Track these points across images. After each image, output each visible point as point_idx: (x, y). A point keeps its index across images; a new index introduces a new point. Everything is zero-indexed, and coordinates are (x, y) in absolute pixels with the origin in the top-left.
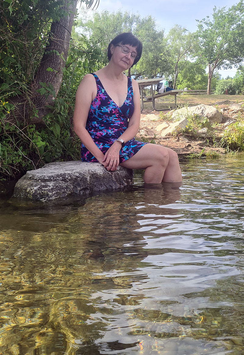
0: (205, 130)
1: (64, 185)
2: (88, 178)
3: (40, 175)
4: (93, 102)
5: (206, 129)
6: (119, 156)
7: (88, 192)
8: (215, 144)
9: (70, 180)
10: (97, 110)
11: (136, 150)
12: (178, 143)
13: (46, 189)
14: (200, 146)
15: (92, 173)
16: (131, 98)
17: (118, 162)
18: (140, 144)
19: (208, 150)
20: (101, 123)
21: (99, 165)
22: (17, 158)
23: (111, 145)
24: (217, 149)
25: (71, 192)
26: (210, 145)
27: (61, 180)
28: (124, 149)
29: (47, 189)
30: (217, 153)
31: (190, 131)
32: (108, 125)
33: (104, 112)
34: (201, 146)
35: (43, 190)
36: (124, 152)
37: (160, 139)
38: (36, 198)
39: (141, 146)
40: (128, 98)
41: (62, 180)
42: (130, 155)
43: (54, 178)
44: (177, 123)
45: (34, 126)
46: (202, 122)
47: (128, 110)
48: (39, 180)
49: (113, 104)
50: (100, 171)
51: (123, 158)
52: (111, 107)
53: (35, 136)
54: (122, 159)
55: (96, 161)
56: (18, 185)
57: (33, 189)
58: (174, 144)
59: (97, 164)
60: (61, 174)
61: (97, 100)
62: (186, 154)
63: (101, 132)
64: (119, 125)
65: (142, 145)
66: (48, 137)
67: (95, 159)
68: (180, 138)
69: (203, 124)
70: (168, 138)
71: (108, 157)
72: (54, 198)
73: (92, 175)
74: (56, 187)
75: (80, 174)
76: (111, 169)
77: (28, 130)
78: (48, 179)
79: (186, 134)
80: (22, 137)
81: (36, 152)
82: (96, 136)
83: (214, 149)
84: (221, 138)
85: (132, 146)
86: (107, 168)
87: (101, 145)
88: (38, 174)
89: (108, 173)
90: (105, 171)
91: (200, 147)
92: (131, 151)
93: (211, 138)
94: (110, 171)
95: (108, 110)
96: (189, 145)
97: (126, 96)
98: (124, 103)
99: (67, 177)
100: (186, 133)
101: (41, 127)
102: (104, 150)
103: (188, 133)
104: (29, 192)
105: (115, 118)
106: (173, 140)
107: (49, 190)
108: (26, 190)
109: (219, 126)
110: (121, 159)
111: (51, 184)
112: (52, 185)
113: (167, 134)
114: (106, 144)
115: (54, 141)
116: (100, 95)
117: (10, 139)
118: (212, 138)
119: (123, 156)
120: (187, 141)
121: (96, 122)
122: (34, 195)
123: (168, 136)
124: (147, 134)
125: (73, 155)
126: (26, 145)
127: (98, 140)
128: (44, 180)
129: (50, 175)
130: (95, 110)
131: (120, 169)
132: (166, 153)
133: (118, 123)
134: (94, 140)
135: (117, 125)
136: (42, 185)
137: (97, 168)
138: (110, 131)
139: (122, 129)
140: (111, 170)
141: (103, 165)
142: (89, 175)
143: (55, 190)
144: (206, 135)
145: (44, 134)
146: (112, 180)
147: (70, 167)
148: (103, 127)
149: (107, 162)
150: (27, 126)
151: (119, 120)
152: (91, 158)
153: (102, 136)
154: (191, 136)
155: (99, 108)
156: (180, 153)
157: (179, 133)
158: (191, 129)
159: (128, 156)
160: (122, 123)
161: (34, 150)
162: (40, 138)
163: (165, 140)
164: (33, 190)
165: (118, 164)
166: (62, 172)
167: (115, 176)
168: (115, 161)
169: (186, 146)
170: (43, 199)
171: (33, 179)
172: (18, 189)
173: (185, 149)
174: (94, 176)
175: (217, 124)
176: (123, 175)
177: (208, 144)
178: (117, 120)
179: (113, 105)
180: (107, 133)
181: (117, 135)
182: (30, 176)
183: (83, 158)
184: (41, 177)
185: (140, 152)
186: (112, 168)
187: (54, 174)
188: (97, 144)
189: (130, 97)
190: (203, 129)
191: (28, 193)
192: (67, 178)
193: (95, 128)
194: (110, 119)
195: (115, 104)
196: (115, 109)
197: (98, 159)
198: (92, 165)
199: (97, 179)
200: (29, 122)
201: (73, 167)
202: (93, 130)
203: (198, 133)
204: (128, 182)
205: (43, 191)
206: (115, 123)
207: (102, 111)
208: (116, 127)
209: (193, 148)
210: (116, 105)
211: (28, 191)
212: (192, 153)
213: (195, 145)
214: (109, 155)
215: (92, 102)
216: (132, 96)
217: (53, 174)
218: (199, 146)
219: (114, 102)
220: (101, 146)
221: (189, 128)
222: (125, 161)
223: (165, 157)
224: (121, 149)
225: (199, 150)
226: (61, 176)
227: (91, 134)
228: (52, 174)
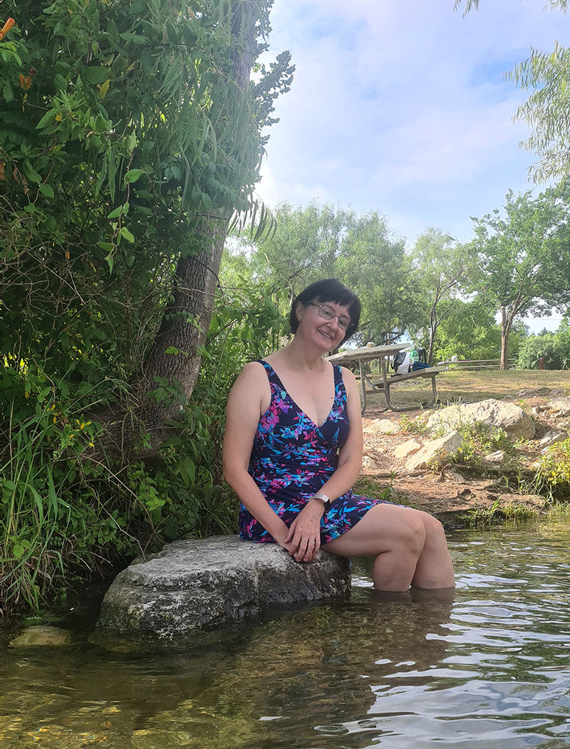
0: (499, 456)
1: (205, 597)
2: (256, 579)
3: (154, 576)
4: (263, 419)
5: (501, 454)
6: (318, 531)
7: (254, 611)
8: (521, 487)
9: (217, 586)
10: (272, 433)
11: (355, 518)
12: (442, 484)
13: (168, 608)
14: (489, 491)
15: (263, 568)
16: (342, 407)
17: (319, 542)
18: (363, 506)
19: (508, 502)
20: (280, 460)
21: (278, 549)
22: (107, 533)
23: (302, 507)
24: (528, 497)
25: (220, 613)
26: (512, 489)
27: (200, 588)
28: (331, 515)
29: (171, 607)
30: (529, 508)
31: (468, 458)
32: (294, 465)
33: (286, 437)
34: (492, 491)
35: (161, 610)
36: (330, 522)
37: (404, 476)
38: (147, 629)
39: (366, 508)
40: (335, 408)
41: (201, 587)
42: (342, 529)
43: (184, 584)
44: (439, 443)
45: (143, 464)
46: (492, 438)
47: (337, 433)
48: (153, 587)
49: (306, 421)
50: (279, 564)
51: (328, 533)
52: (302, 427)
53: (143, 486)
54: (327, 536)
55: (270, 540)
56: (109, 598)
57: (142, 608)
58: (434, 489)
59: (275, 547)
60: (199, 574)
61: (272, 414)
62: (461, 511)
63: (279, 480)
64: (318, 465)
65: (367, 507)
66: (169, 485)
67: (269, 535)
68: (447, 475)
69: (494, 442)
70: (421, 474)
71: (296, 532)
72: (184, 626)
73: (264, 572)
74: (189, 604)
75: (239, 572)
76: (303, 558)
77: (129, 474)
78: (172, 584)
79: (459, 466)
80: (117, 489)
81: (146, 519)
82: (271, 487)
83: (520, 498)
84: (535, 472)
85: (346, 510)
86: (295, 555)
87: (280, 507)
88: (151, 575)
89: (297, 568)
90: (290, 563)
91: (490, 494)
92: (345, 520)
93: (512, 474)
94: (302, 562)
95: (295, 434)
96: (467, 492)
97: (332, 403)
98: (329, 418)
99: (211, 579)
100: (459, 462)
101: (154, 465)
102: (288, 518)
103: (463, 462)
104: (132, 614)
105: (309, 450)
106: (433, 479)
107: (174, 611)
108: (126, 609)
109: (529, 446)
110: (324, 536)
111: (178, 597)
112: (182, 600)
113: (418, 466)
114: (291, 505)
115: (183, 494)
116: (277, 404)
117: (92, 494)
118: (516, 473)
119: (327, 530)
120: (461, 480)
121: (269, 459)
122: (144, 621)
123: (420, 471)
124: (375, 466)
125: (222, 519)
126: (122, 505)
127: (273, 496)
128: (164, 588)
129: (176, 576)
130: (268, 434)
131: (322, 558)
133: (315, 459)
134: (266, 496)
135: (313, 463)
136: (159, 600)
137: (272, 557)
138: (299, 478)
139: (323, 472)
140: (305, 560)
141: (285, 550)
142: (258, 574)
143: (187, 611)
144: (501, 467)
145: (162, 479)
146: (306, 582)
147: (217, 554)
148: (285, 470)
149: (295, 542)
150: (127, 464)
151: (318, 453)
152: (260, 535)
153: (283, 487)
154: (468, 468)
155: (277, 431)
156: (449, 510)
157: (444, 463)
158: (469, 454)
159: (338, 530)
160: (323, 459)
161: (141, 516)
162: (153, 491)
163: (414, 478)
164: (141, 611)
165: (318, 547)
166: (200, 568)
167: (312, 574)
168: (312, 542)
169: (460, 493)
170: (162, 630)
171: (140, 585)
172: (109, 605)
173: (458, 499)
174: (268, 574)
175: (524, 442)
176: (329, 571)
177: (507, 486)
178: (314, 453)
179: (305, 423)
180: (293, 482)
181: (315, 486)
182: (136, 578)
183: (243, 531)
184: (157, 580)
185: (364, 523)
186: (307, 556)
187: (186, 573)
188: (274, 504)
189: (341, 403)
190: (495, 453)
191: (131, 616)
192: (211, 582)
193: (267, 471)
194: (298, 452)
195: (309, 421)
196: (309, 431)
197: (276, 537)
198: (262, 549)
199: (274, 582)
200: (132, 457)
201: (224, 554)
202: (263, 476)
203: (484, 463)
204: (339, 586)
205: (162, 613)
206: (309, 461)
207: (283, 436)
208: (312, 468)
209: (474, 496)
210: (312, 422)
211: (130, 611)
212: (474, 510)
213: (479, 488)
214: (299, 529)
215: (261, 418)
216: (345, 403)
217: (182, 575)
218: (487, 492)
219: (306, 417)
220: (281, 509)
221: (466, 453)
222: (332, 540)
223: (417, 532)
224: (324, 516)
225: (489, 502)
226: (199, 579)
227: (259, 484)
228: (181, 576)
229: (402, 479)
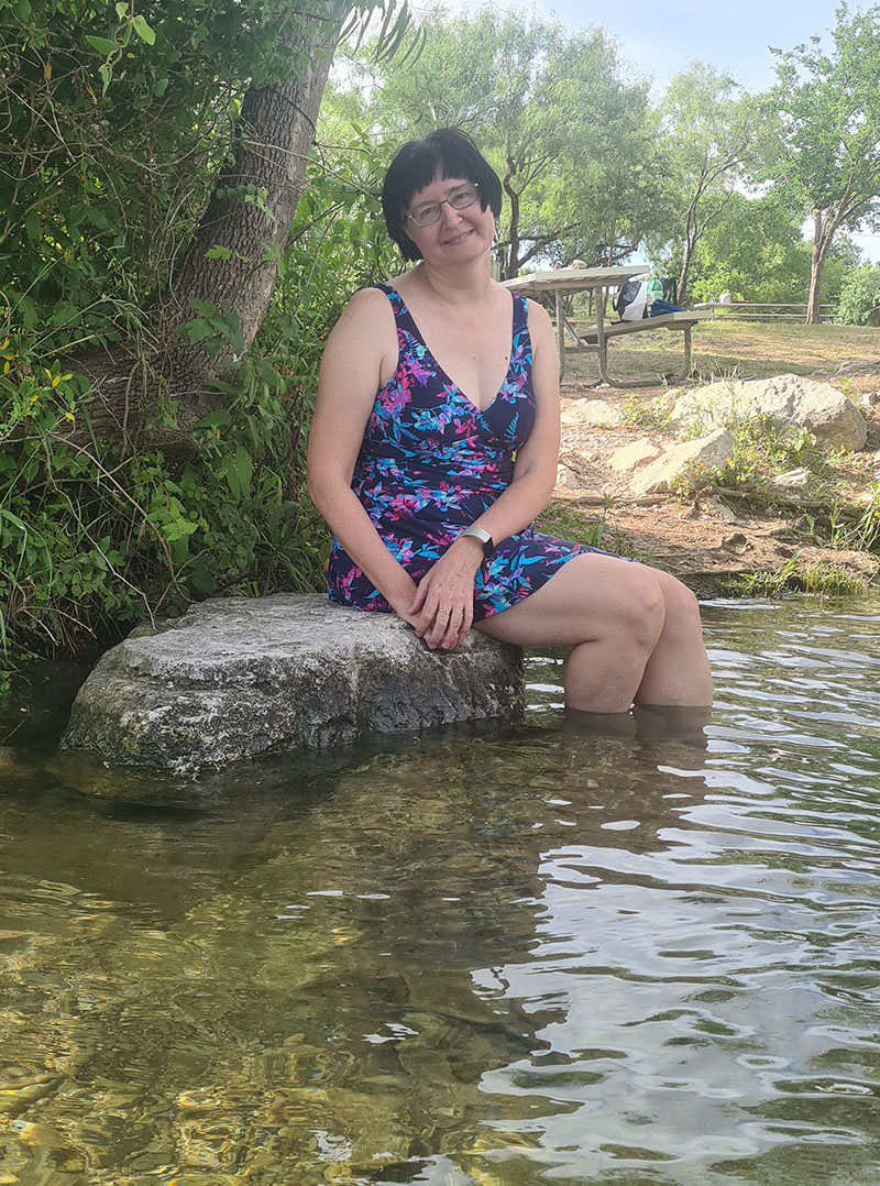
0: (799, 477)
1: (259, 704)
2: (354, 677)
3: (171, 661)
4: (382, 393)
5: (804, 475)
6: (470, 594)
7: (348, 733)
8: (837, 537)
9: (283, 684)
10: (398, 421)
11: (539, 576)
12: (694, 523)
13: (192, 720)
14: (779, 540)
15: (371, 658)
16: (524, 375)
17: (470, 615)
18: (553, 555)
19: (812, 561)
20: (411, 466)
21: (396, 625)
22: (89, 577)
23: (442, 551)
24: (847, 555)
25: (286, 734)
26: (819, 539)
27: (252, 686)
28: (495, 568)
29: (199, 719)
30: (849, 575)
31: (743, 479)
32: (436, 475)
33: (423, 428)
34: (784, 541)
35: (180, 724)
36: (494, 581)
37: (628, 504)
38: (153, 753)
39: (558, 561)
40: (512, 377)
41: (256, 685)
42: (514, 595)
43: (224, 678)
44: (694, 448)
45: (160, 455)
46: (789, 445)
47: (514, 423)
48: (167, 680)
49: (458, 401)
50: (397, 652)
51: (488, 601)
52: (451, 410)
53: (158, 496)
54: (485, 606)
55: (383, 607)
56: (86, 695)
57: (146, 717)
58: (680, 531)
59: (390, 620)
60: (251, 661)
61: (399, 386)
62: (726, 573)
63: (408, 497)
64: (479, 477)
65: (563, 558)
66: (205, 496)
67: (381, 598)
68: (704, 507)
69: (791, 453)
70: (658, 503)
71: (430, 594)
72: (219, 755)
73: (370, 665)
74: (230, 716)
75: (324, 661)
76: (441, 641)
77: (135, 472)
78: (202, 678)
79: (727, 491)
80: (111, 499)
81: (160, 557)
82: (390, 509)
83: (833, 555)
84: (863, 511)
85: (524, 561)
86: (427, 637)
87: (405, 548)
88: (164, 659)
89: (430, 660)
90: (418, 650)
91: (781, 545)
92: (521, 580)
93: (822, 511)
94: (439, 650)
95: (438, 424)
96: (740, 539)
97: (506, 368)
98: (500, 395)
99: (273, 672)
100: (726, 484)
101: (181, 458)
102: (417, 569)
103: (735, 486)
104: (128, 727)
105: (463, 452)
106: (678, 511)
107: (204, 726)
108: (117, 718)
109: (854, 463)
110: (482, 607)
111: (213, 701)
112: (218, 707)
113: (654, 487)
114: (424, 546)
115: (229, 514)
116: (408, 368)
117: (64, 505)
118: (828, 511)
119: (487, 595)
120: (729, 517)
121: (392, 461)
122: (147, 743)
123: (656, 496)
124: (575, 483)
125: (297, 564)
126: (120, 529)
127: (393, 527)
128: (187, 684)
129: (211, 663)
130: (391, 421)
131: (475, 645)
132: (655, 596)
133: (474, 468)
134: (380, 527)
135: (471, 473)
136: (177, 704)
137: (385, 639)
138: (443, 496)
139: (488, 490)
140: (444, 646)
141: (410, 627)
142: (358, 667)
143: (226, 727)
144: (802, 499)
145: (193, 486)
146: (444, 687)
147: (286, 626)
148: (420, 482)
149: (428, 613)
150: (132, 454)
151: (480, 457)
152: (364, 597)
153: (413, 510)
154: (745, 499)
155: (406, 416)
156: (705, 570)
157: (701, 486)
158: (746, 472)
159: (507, 596)
160: (488, 467)
161: (152, 550)
162: (176, 507)
163: (644, 509)
164: (144, 723)
165: (469, 623)
166: (253, 651)
167: (456, 673)
168: (458, 615)
169: (727, 540)
170: (180, 760)
171: (145, 675)
172: (85, 710)
173: (723, 552)
174: (376, 669)
175: (845, 454)
176: (487, 669)
177: (811, 533)
178: (472, 456)
179: (457, 404)
180: (433, 501)
181: (470, 513)
182: (137, 662)
183: (335, 587)
184: (176, 669)
185: (555, 586)
186: (447, 638)
187: (229, 658)
188: (393, 541)
189: (522, 368)
190: (792, 472)
191: (125, 731)
192: (275, 678)
193: (388, 481)
194: (443, 455)
195: (465, 401)
196: (464, 419)
197: (394, 601)
198: (369, 623)
199: (387, 683)
200: (143, 443)
201: (298, 628)
202: (378, 489)
203: (773, 488)
204: (503, 698)
205: (181, 729)
206: (464, 469)
207: (416, 425)
208: (467, 482)
209: (752, 548)
210: (470, 403)
211: (125, 720)
212: (749, 572)
213: (762, 534)
214: (435, 588)
215: (380, 390)
216: (528, 368)
217: (222, 662)
218: (776, 542)
219: (459, 393)
220: (406, 551)
221: (740, 470)
222: (495, 613)
223: (650, 609)
224: (483, 568)
225: (777, 559)
226: (251, 670)
227: (368, 504)
228: (220, 662)
229: (624, 509)
